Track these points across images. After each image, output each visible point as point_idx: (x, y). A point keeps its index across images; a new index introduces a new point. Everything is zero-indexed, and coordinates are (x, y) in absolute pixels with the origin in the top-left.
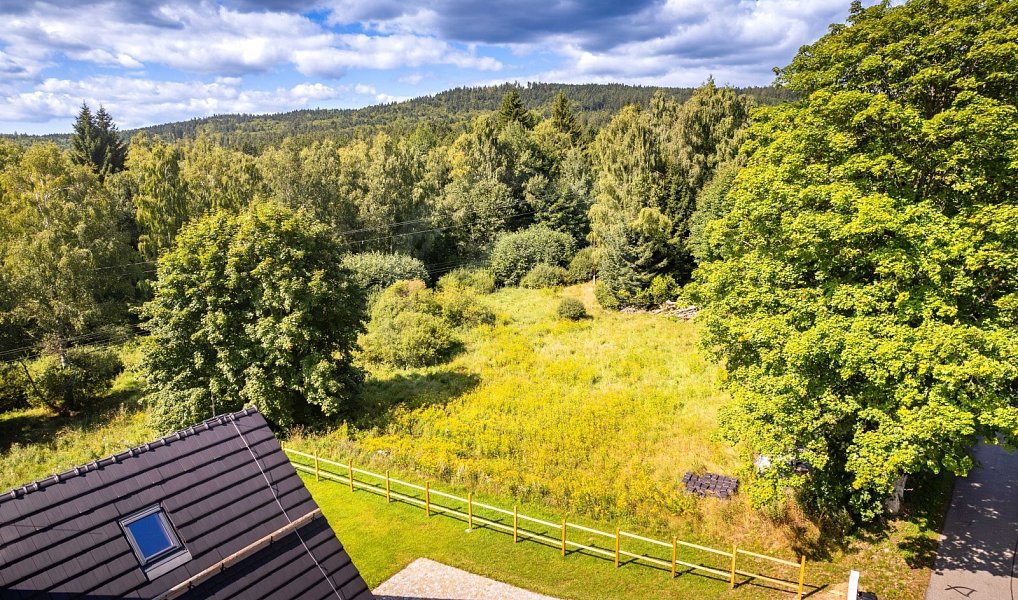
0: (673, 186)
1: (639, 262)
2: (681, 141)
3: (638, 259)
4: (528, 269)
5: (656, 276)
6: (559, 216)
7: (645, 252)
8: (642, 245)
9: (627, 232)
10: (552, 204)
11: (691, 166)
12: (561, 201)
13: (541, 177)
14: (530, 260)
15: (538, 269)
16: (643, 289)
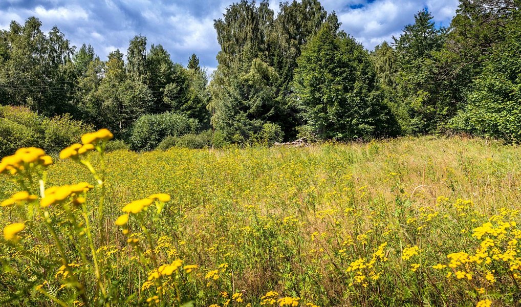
0: (276, 58)
1: (251, 111)
2: (280, 30)
3: (249, 108)
4: (159, 141)
5: (266, 123)
6: (189, 112)
7: (255, 103)
8: (253, 97)
9: (240, 87)
10: (183, 104)
11: (289, 48)
12: (190, 103)
13: (174, 85)
14: (162, 134)
15: (167, 139)
16: (255, 133)
